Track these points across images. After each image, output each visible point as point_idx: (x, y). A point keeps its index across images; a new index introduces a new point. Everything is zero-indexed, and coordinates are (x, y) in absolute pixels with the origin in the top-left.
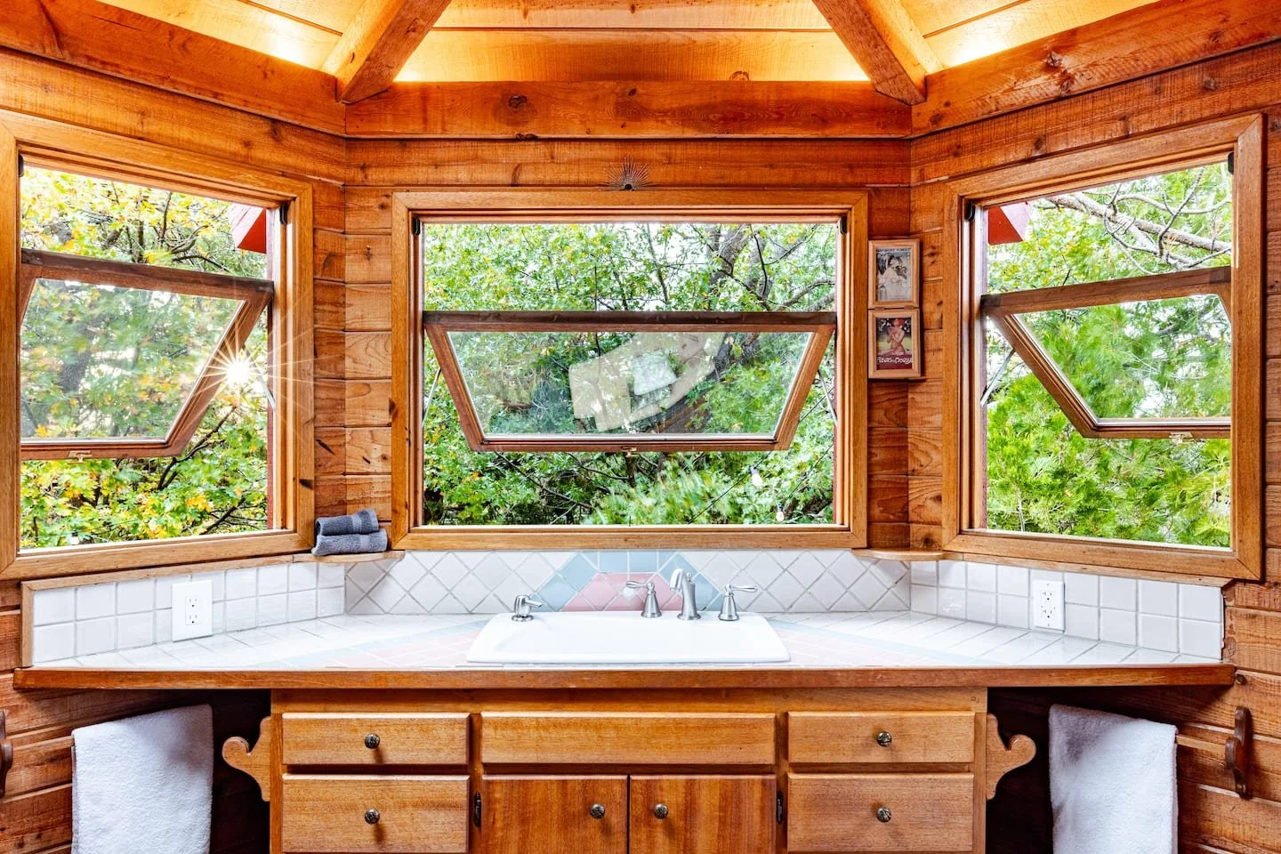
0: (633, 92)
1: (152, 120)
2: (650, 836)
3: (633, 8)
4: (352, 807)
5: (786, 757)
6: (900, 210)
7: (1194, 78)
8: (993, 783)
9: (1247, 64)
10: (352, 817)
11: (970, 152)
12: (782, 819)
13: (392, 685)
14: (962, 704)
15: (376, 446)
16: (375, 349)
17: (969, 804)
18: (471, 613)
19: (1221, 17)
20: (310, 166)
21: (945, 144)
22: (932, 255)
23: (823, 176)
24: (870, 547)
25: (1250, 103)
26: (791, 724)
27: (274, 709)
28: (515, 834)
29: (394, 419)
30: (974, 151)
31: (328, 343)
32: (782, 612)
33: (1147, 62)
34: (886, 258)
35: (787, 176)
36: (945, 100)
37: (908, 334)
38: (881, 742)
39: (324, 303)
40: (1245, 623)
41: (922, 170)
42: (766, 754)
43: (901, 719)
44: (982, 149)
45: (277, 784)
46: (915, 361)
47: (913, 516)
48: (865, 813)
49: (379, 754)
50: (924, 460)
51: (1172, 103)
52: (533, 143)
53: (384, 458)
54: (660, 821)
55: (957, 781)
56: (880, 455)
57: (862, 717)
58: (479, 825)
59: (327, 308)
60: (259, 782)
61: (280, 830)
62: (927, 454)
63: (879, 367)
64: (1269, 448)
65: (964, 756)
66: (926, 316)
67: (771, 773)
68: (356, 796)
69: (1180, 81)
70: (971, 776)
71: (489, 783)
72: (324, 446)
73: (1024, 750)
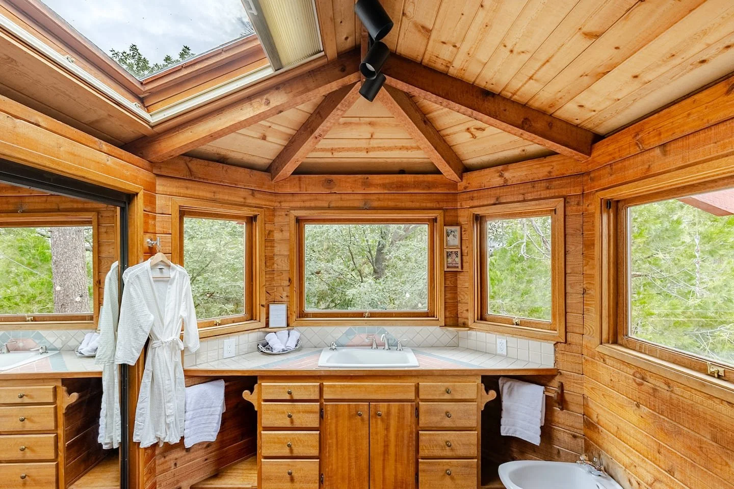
0: (368, 178)
1: (217, 194)
2: (376, 422)
3: (367, 152)
4: (284, 413)
5: (418, 397)
6: (454, 216)
7: (544, 184)
8: (483, 405)
9: (559, 182)
10: (283, 415)
11: (476, 199)
12: (417, 416)
13: (296, 374)
14: (473, 380)
15: (284, 292)
16: (284, 261)
17: (476, 412)
18: (316, 347)
19: (552, 167)
20: (264, 203)
21: (468, 196)
22: (465, 231)
23: (429, 205)
24: (445, 326)
25: (561, 194)
26: (420, 387)
27: (259, 382)
28: (334, 421)
29: (291, 283)
30: (478, 199)
31: (270, 260)
32: (417, 347)
33: (530, 178)
34: (450, 232)
35: (417, 205)
36: (468, 182)
37: (457, 257)
38: (448, 393)
39: (268, 247)
40: (561, 355)
41: (461, 203)
42: (412, 396)
43: (454, 385)
44: (480, 199)
45: (260, 405)
46: (459, 265)
47: (459, 316)
48: (443, 414)
49: (292, 396)
50: (462, 298)
51: (537, 191)
52: (335, 194)
53: (287, 296)
54: (379, 417)
55: (471, 405)
56: (449, 295)
57: (442, 385)
58: (323, 418)
59: (269, 248)
60: (254, 404)
61: (261, 419)
62: (464, 296)
63: (448, 267)
64: (567, 301)
65: (474, 396)
66: (463, 251)
67: (414, 402)
68: (285, 409)
69: (540, 185)
70: (476, 403)
71: (326, 405)
72: (268, 293)
73: (493, 395)
